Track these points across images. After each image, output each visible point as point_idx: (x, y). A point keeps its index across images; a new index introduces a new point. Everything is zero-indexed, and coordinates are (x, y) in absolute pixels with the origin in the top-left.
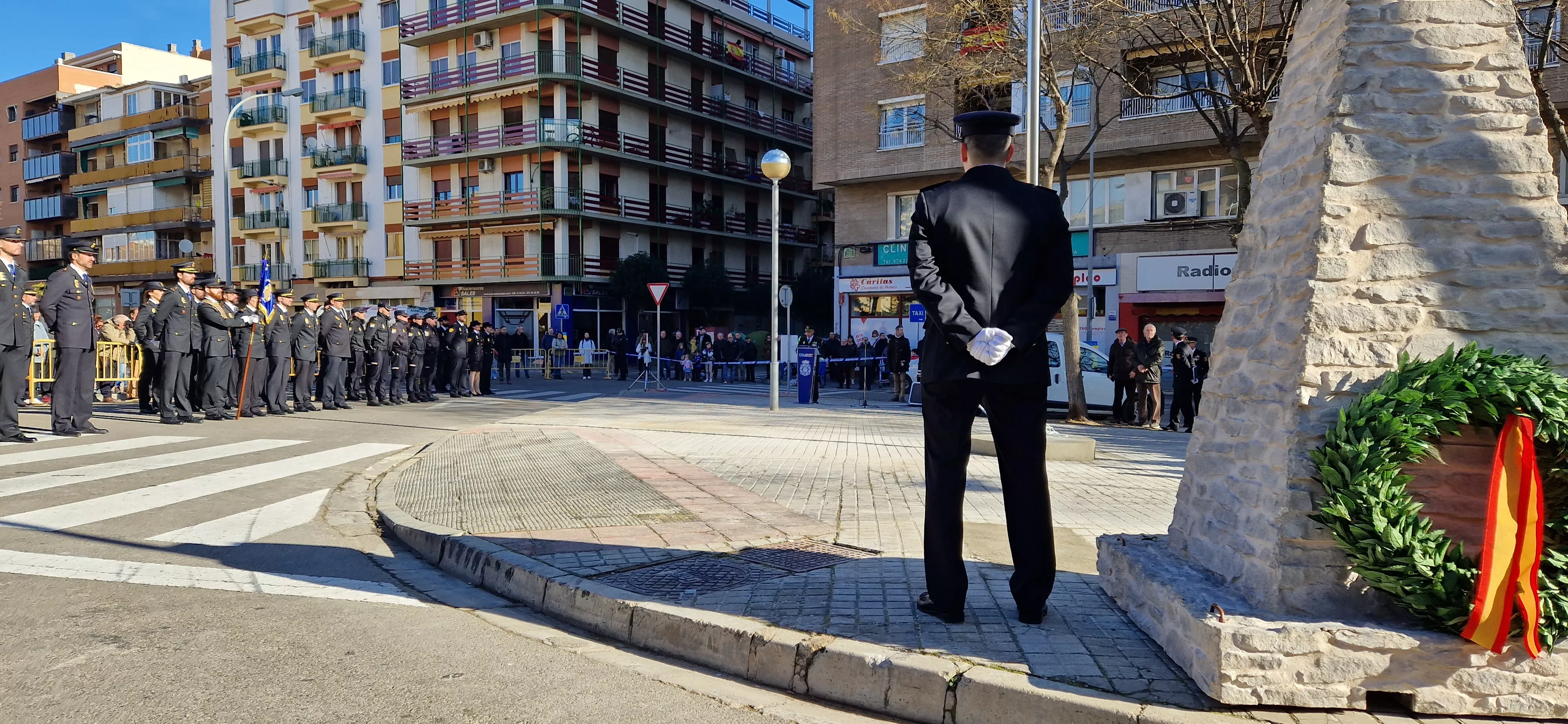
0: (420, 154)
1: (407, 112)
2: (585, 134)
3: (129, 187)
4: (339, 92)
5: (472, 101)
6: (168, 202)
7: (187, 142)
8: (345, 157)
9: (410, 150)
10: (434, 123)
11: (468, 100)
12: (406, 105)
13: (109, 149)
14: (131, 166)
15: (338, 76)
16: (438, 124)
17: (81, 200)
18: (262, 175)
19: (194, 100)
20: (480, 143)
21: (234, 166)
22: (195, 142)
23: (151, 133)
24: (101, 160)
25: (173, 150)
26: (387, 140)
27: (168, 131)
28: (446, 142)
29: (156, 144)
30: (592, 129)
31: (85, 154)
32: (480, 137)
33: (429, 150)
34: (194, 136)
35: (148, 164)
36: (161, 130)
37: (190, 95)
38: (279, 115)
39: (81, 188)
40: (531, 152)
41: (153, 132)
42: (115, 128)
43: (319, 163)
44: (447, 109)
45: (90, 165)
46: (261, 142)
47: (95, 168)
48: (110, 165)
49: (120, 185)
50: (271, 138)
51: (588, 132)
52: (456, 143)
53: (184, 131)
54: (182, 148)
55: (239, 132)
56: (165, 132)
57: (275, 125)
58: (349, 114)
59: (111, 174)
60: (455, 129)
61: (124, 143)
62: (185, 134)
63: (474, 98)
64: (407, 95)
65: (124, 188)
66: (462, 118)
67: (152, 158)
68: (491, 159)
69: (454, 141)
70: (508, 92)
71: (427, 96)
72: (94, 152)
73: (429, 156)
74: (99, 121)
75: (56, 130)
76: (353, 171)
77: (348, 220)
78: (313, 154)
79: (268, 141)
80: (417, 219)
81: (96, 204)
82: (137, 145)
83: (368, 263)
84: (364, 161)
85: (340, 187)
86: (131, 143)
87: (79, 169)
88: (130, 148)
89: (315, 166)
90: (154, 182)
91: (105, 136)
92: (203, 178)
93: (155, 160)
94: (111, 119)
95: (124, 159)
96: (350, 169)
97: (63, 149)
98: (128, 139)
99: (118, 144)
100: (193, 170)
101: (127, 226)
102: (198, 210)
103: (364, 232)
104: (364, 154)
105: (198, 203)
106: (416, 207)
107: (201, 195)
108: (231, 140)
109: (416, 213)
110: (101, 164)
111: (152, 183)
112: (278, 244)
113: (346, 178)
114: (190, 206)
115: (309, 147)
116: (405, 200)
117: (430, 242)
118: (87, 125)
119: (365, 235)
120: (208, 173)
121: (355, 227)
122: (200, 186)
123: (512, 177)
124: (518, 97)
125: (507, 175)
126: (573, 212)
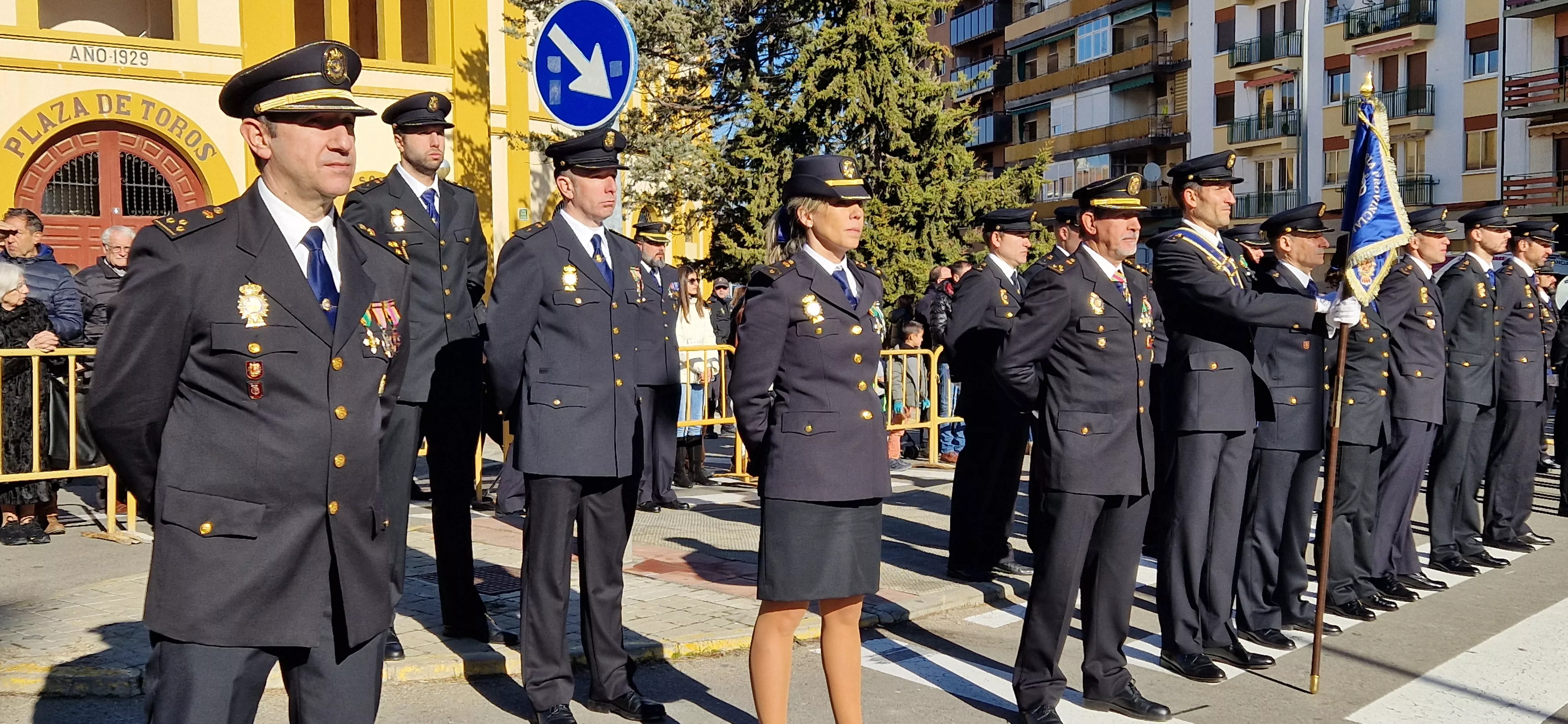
3: (1078, 95)
6: (1127, 112)
7: (1154, 24)
8: (1402, 15)
13: (1053, 46)
14: (1083, 65)
17: (1016, 118)
18: (1262, 60)
21: (1219, 49)
22: (1163, 23)
23: (1109, 17)
24: (1042, 63)
25: (1131, 38)
27: (1131, 11)
29: (1114, 31)
31: (1022, 57)
34: (1164, 14)
35: (1106, 60)
36: (1122, 11)
39: (1017, 103)
41: (1112, 14)
42: (1063, 15)
43: (1355, 29)
45: (1028, 70)
46: (1261, 10)
47: (1034, 75)
48: (1053, 68)
49: (1068, 93)
53: (1154, 9)
54: (1146, 31)
56: (1126, 13)
59: (1057, 80)
61: (1073, 36)
62: (1154, 14)
65: (1072, 97)
67: (1109, 51)
72: (1033, 52)
74: (1042, 9)
75: (990, 28)
76: (1413, 37)
77: (1401, 117)
78: (1348, 17)
79: (1274, 6)
80: (1526, 105)
81: (1035, 122)
82: (1090, 37)
83: (1432, 183)
84: (1431, 20)
85: (1387, 65)
86: (1082, 35)
87: (1016, 78)
88: (1082, 41)
89: (1350, 36)
90: (1111, 85)
91: (1050, 28)
92: (1174, 73)
93: (1113, 54)
94: (1058, 4)
95: (1073, 57)
96: (1410, 34)
97: (995, 53)
98: (1079, 29)
99: (1064, 39)
100: (1160, 63)
101: (1075, 150)
102: (1166, 120)
103: (1428, 132)
104: (1430, 9)
105: (1166, 109)
106: (1526, 85)
107: (1169, 97)
108: (1216, 12)
109: (1526, 95)
110: (1042, 68)
111: (1108, 88)
112: (1282, 161)
113: (1400, 49)
114: (1156, 114)
115: (1340, 6)
116: (1506, 75)
117: (1549, 141)
118: (1027, 16)
119: (1427, 138)
120: (1183, 65)
121: (1414, 127)
122: (1169, 84)
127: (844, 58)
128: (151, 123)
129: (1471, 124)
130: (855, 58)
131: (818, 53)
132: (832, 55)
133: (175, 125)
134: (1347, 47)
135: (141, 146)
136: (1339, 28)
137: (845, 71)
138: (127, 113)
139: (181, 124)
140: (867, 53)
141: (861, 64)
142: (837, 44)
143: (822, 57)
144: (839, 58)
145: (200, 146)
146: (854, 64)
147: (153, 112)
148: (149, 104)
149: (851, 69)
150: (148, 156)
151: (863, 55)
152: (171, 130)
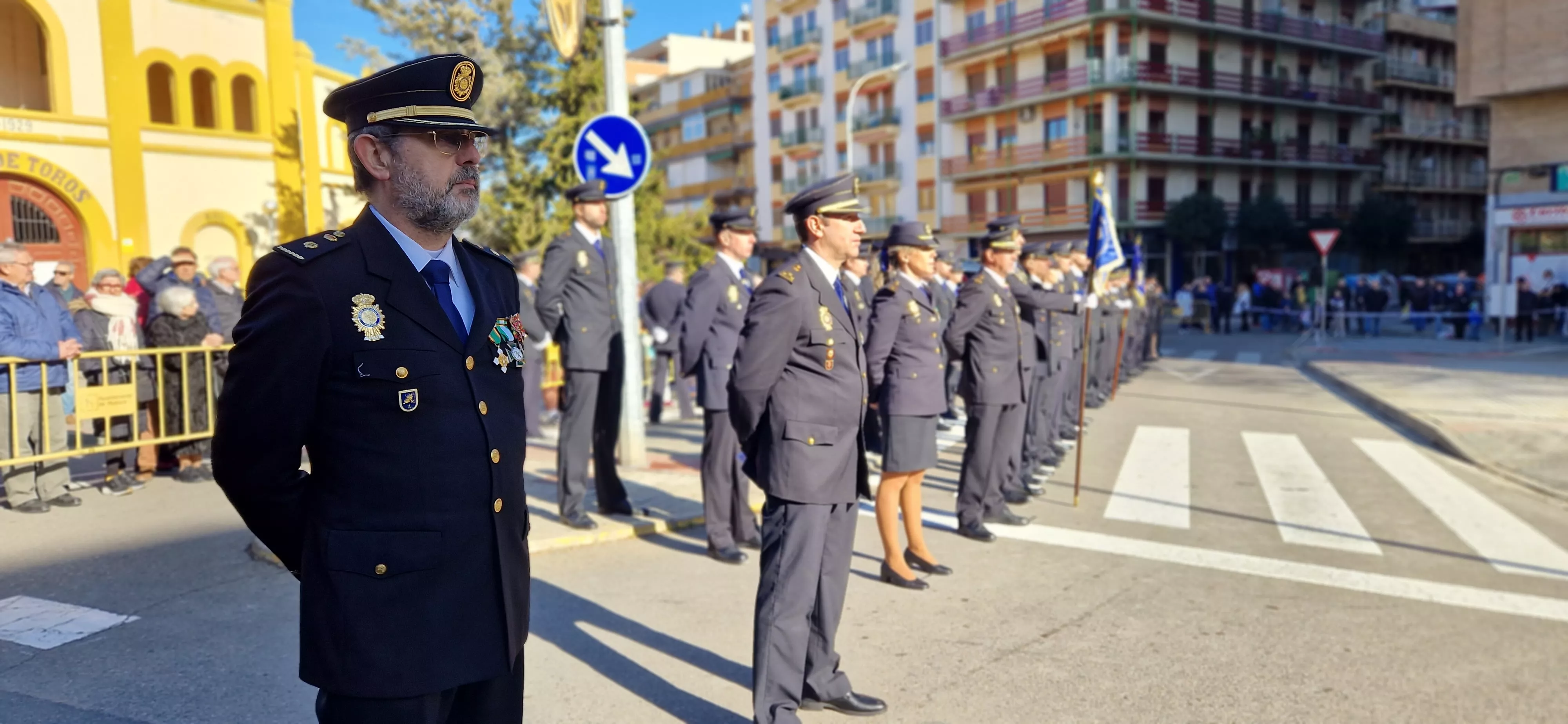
0: (957, 110)
1: (942, 71)
2: (1137, 70)
3: (686, 162)
4: (871, 57)
5: (1012, 52)
6: (718, 174)
7: (731, 119)
8: (881, 119)
9: (947, 107)
10: (970, 78)
11: (1008, 51)
12: (943, 63)
13: (669, 129)
14: (687, 143)
15: (870, 42)
16: (974, 77)
18: (800, 143)
19: (736, 79)
20: (1020, 93)
21: (774, 137)
22: (736, 119)
23: (703, 114)
24: (659, 141)
25: (717, 127)
26: (920, 99)
28: (983, 95)
29: (707, 122)
30: (1143, 64)
32: (1019, 87)
33: (964, 106)
34: (737, 113)
35: (703, 140)
36: (712, 109)
37: (732, 75)
38: (815, 85)
40: (1077, 97)
41: (705, 112)
42: (673, 112)
46: (797, 114)
48: (669, 143)
49: (678, 161)
50: (807, 108)
51: (1140, 67)
52: (994, 96)
53: (731, 109)
54: (726, 124)
55: (778, 105)
56: (715, 112)
57: (813, 96)
58: (882, 76)
59: (671, 151)
60: (991, 80)
61: (680, 124)
62: (731, 113)
63: (1015, 48)
64: (944, 53)
65: (683, 163)
66: (999, 71)
67: (705, 135)
68: (1032, 108)
69: (991, 93)
70: (1054, 37)
71: (964, 52)
72: (655, 134)
73: (966, 112)
74: (660, 106)
76: (887, 133)
77: (883, 179)
79: (804, 110)
80: (952, 174)
82: (690, 126)
84: (897, 122)
85: (874, 149)
86: (686, 124)
88: (685, 128)
90: (707, 157)
91: (665, 118)
92: (744, 151)
93: (707, 137)
94: (669, 103)
95: (681, 138)
96: (884, 131)
98: (684, 120)
100: (736, 144)
102: (741, 179)
103: (897, 189)
104: (896, 115)
105: (742, 173)
106: (951, 162)
107: (743, 165)
108: (769, 115)
109: (951, 168)
111: (704, 158)
113: (880, 140)
114: (735, 176)
116: (940, 156)
117: (965, 196)
118: (650, 110)
119: (897, 193)
120: (750, 145)
121: (889, 186)
122: (742, 158)
123: (1053, 126)
124: (1063, 41)
125: (1047, 123)
126: (1124, 155)
128: (36, 174)
129: (923, 185)
133: (56, 176)
135: (28, 192)
138: (16, 167)
139: (61, 175)
145: (77, 192)
147: (38, 167)
148: (34, 160)
150: (33, 199)
152: (53, 179)
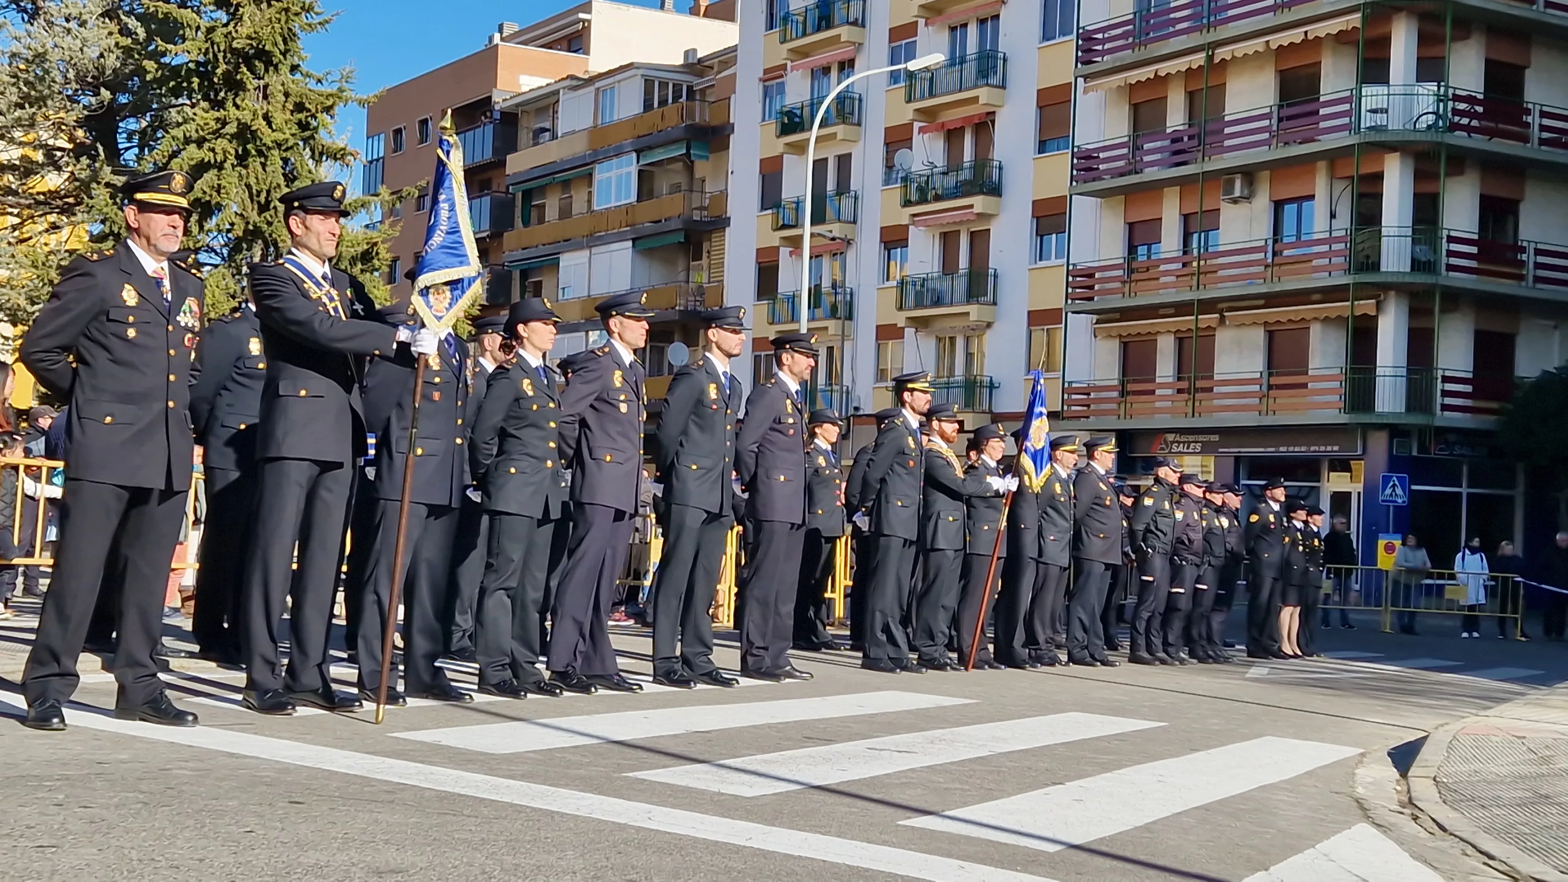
0: (1106, 171)
1: (1086, 91)
2: (1455, 112)
3: (594, 250)
4: (956, 60)
5: (1217, 60)
6: (653, 276)
7: (690, 168)
8: (965, 183)
9: (1087, 165)
10: (1135, 108)
11: (1210, 58)
12: (1086, 77)
13: (566, 185)
14: (601, 212)
15: (957, 30)
16: (1144, 109)
19: (703, 91)
20: (1227, 143)
21: (764, 208)
22: (701, 168)
23: (634, 155)
24: (553, 205)
25: (663, 184)
26: (1042, 147)
27: (662, 150)
28: (1158, 144)
29: (640, 172)
30: (1470, 100)
31: (528, 195)
32: (1227, 130)
33: (1121, 163)
34: (701, 157)
35: (628, 208)
36: (650, 148)
37: (699, 83)
38: (848, 110)
39: (518, 255)
40: (1333, 157)
41: (638, 152)
42: (578, 148)
43: (913, 194)
44: (1160, 81)
45: (534, 214)
46: (813, 163)
47: (541, 220)
48: (565, 213)
49: (579, 247)
50: (832, 154)
51: (1462, 106)
52: (1178, 146)
53: (688, 150)
54: (681, 179)
55: (778, 146)
57: (840, 131)
58: (975, 99)
59: (569, 229)
60: (1176, 118)
61: (590, 175)
62: (688, 156)
63: (1223, 53)
64: (1087, 57)
65: (586, 253)
66: (1191, 96)
67: (633, 198)
68: (1249, 173)
69: (1174, 141)
70: (1295, 36)
71: (1127, 56)
72: (541, 191)
73: (1122, 175)
74: (554, 137)
75: (488, 155)
76: (976, 210)
77: (960, 303)
78: (905, 179)
79: (826, 159)
80: (1091, 299)
81: (541, 282)
82: (610, 178)
83: (992, 386)
84: (996, 190)
85: (948, 240)
86: (602, 174)
87: (518, 222)
88: (600, 181)
89: (907, 203)
90: (634, 240)
91: (563, 162)
92: (711, 232)
93: (638, 201)
94: (574, 132)
95: (589, 201)
96: (971, 206)
97: (494, 188)
98: (598, 166)
99: (580, 177)
100: (696, 218)
101: (586, 320)
102: (700, 290)
103: (989, 325)
104: (995, 177)
105: (700, 277)
106: (1091, 276)
107: (705, 261)
108: (761, 160)
109: (1091, 287)
110: (552, 213)
111: (630, 243)
112: (830, 349)
113: (961, 222)
114: (688, 282)
115: (898, 167)
116: (1071, 262)
117: (1115, 344)
118: (536, 144)
119: (989, 334)
120: (721, 223)
121: (973, 317)
122: (706, 246)
123: (1290, 210)
124: (1312, 45)
125: (1278, 206)
126: (1421, 279)
127: (218, 149)
129: (1036, 318)
130: (233, 152)
131: (187, 141)
132: (206, 145)
134: (903, 216)
136: (895, 192)
137: (220, 167)
140: (249, 146)
141: (242, 159)
142: (213, 133)
143: (192, 147)
144: (213, 150)
146: (232, 160)
149: (227, 165)
151: (245, 150)
